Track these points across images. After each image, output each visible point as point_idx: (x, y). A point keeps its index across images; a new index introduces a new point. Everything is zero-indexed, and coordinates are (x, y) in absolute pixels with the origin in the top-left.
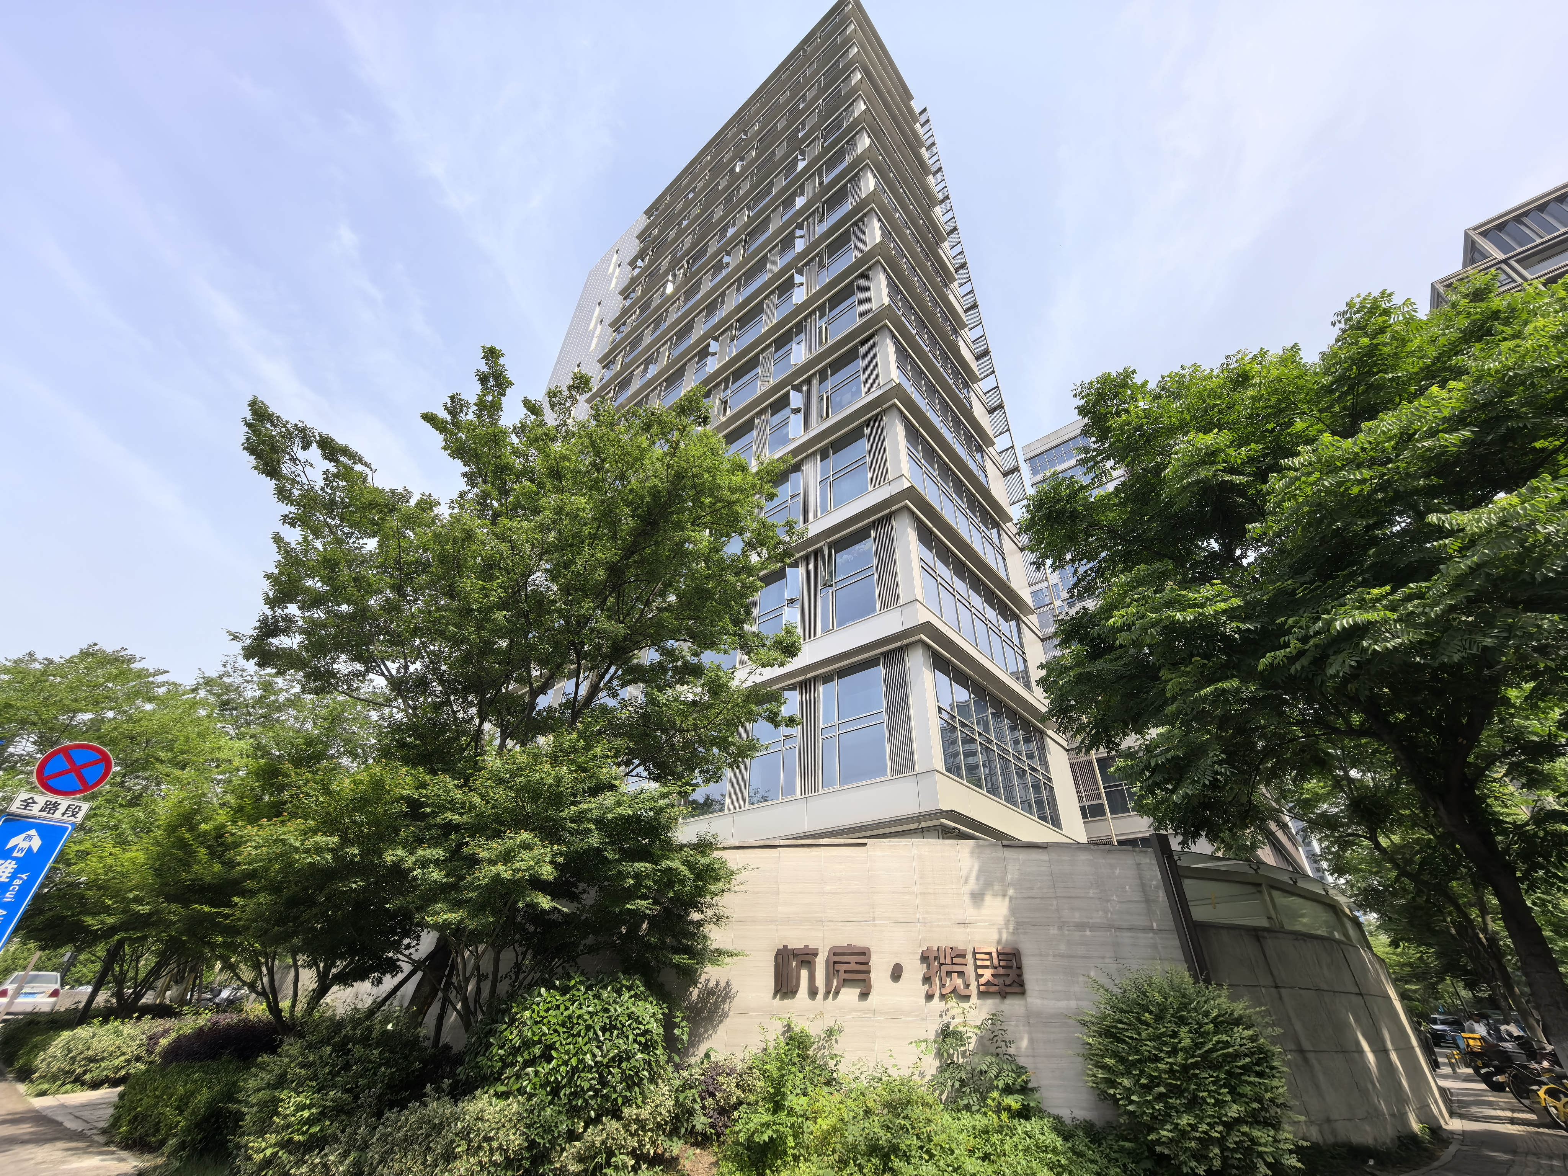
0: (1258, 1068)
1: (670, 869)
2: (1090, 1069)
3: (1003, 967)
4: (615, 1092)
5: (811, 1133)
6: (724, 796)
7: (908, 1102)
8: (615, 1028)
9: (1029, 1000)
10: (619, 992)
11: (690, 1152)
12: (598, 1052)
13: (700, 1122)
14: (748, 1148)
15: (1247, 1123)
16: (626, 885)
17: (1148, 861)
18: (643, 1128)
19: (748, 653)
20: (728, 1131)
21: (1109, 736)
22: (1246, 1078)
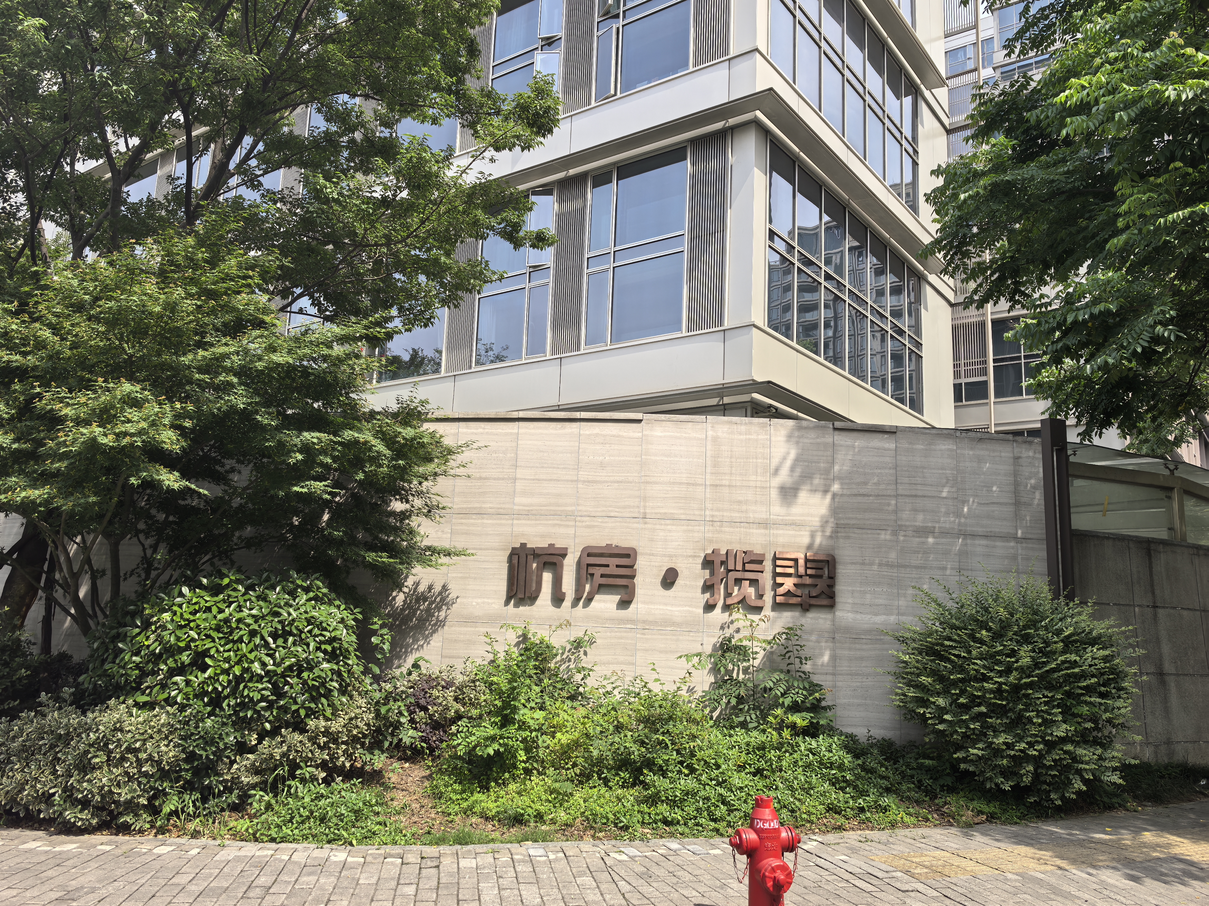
0: (1102, 689)
1: (356, 442)
2: (900, 688)
3: (810, 576)
4: (296, 703)
5: (547, 747)
6: (440, 352)
7: (671, 718)
8: (291, 634)
9: (838, 614)
10: (293, 594)
11: (396, 765)
12: (267, 660)
13: (408, 736)
14: (470, 762)
15: (1072, 742)
16: (291, 461)
17: (1031, 454)
18: (335, 741)
19: (472, 125)
20: (444, 745)
21: (1017, 284)
22: (1088, 699)
